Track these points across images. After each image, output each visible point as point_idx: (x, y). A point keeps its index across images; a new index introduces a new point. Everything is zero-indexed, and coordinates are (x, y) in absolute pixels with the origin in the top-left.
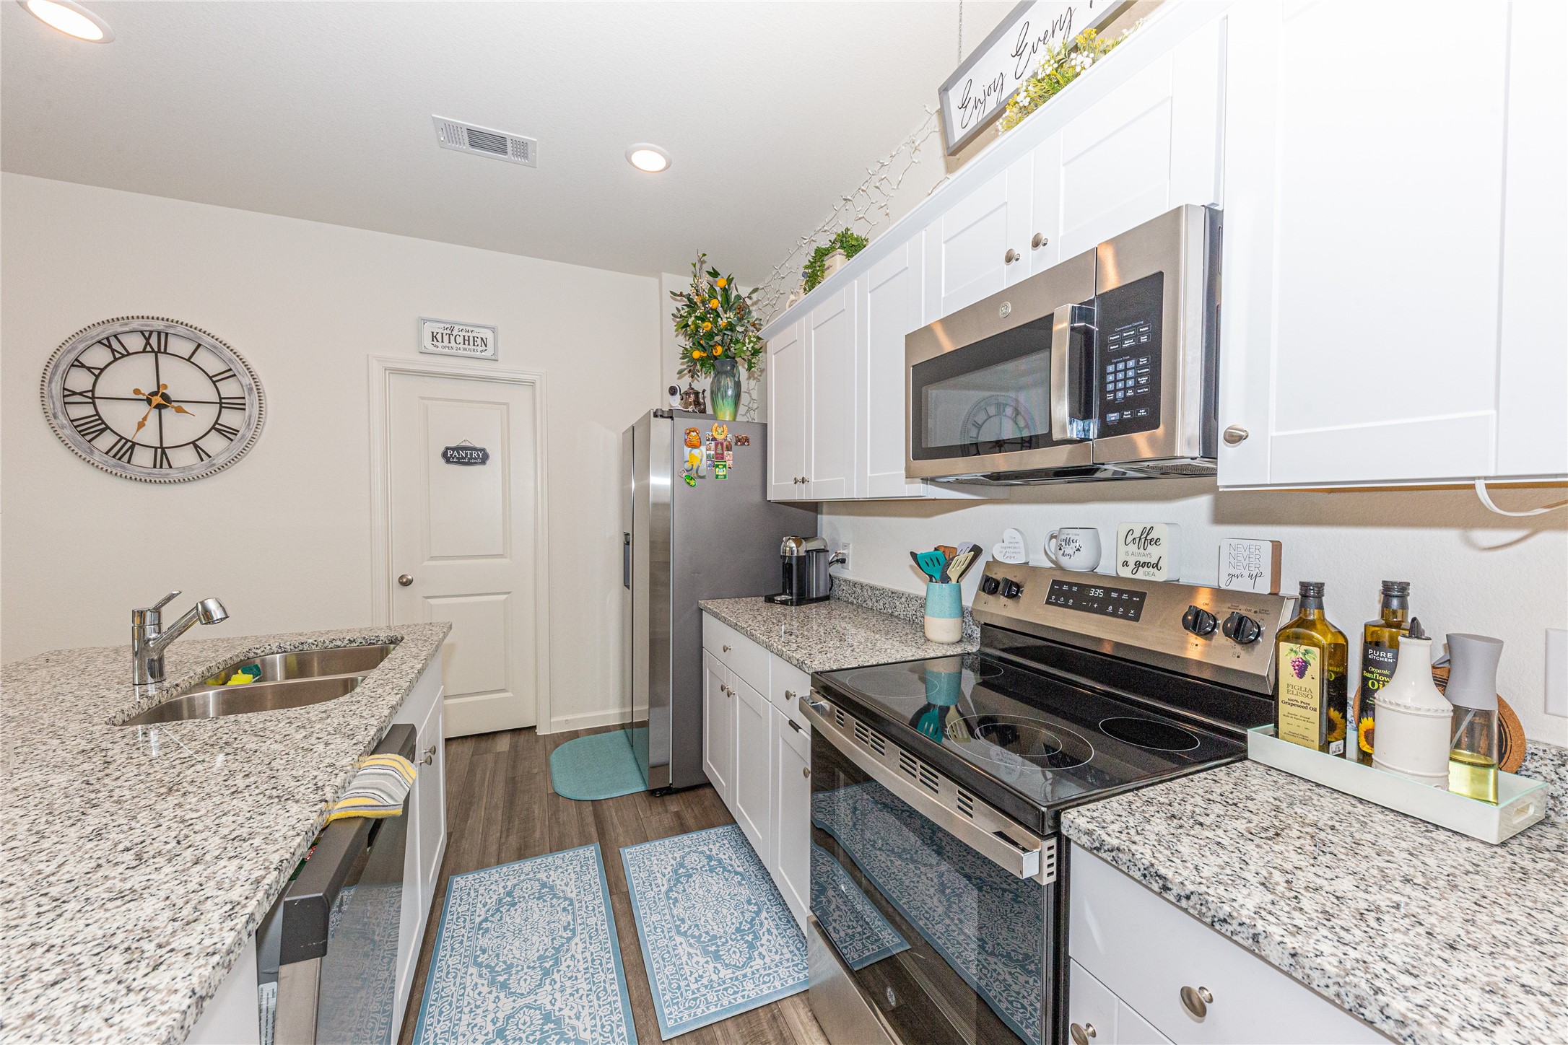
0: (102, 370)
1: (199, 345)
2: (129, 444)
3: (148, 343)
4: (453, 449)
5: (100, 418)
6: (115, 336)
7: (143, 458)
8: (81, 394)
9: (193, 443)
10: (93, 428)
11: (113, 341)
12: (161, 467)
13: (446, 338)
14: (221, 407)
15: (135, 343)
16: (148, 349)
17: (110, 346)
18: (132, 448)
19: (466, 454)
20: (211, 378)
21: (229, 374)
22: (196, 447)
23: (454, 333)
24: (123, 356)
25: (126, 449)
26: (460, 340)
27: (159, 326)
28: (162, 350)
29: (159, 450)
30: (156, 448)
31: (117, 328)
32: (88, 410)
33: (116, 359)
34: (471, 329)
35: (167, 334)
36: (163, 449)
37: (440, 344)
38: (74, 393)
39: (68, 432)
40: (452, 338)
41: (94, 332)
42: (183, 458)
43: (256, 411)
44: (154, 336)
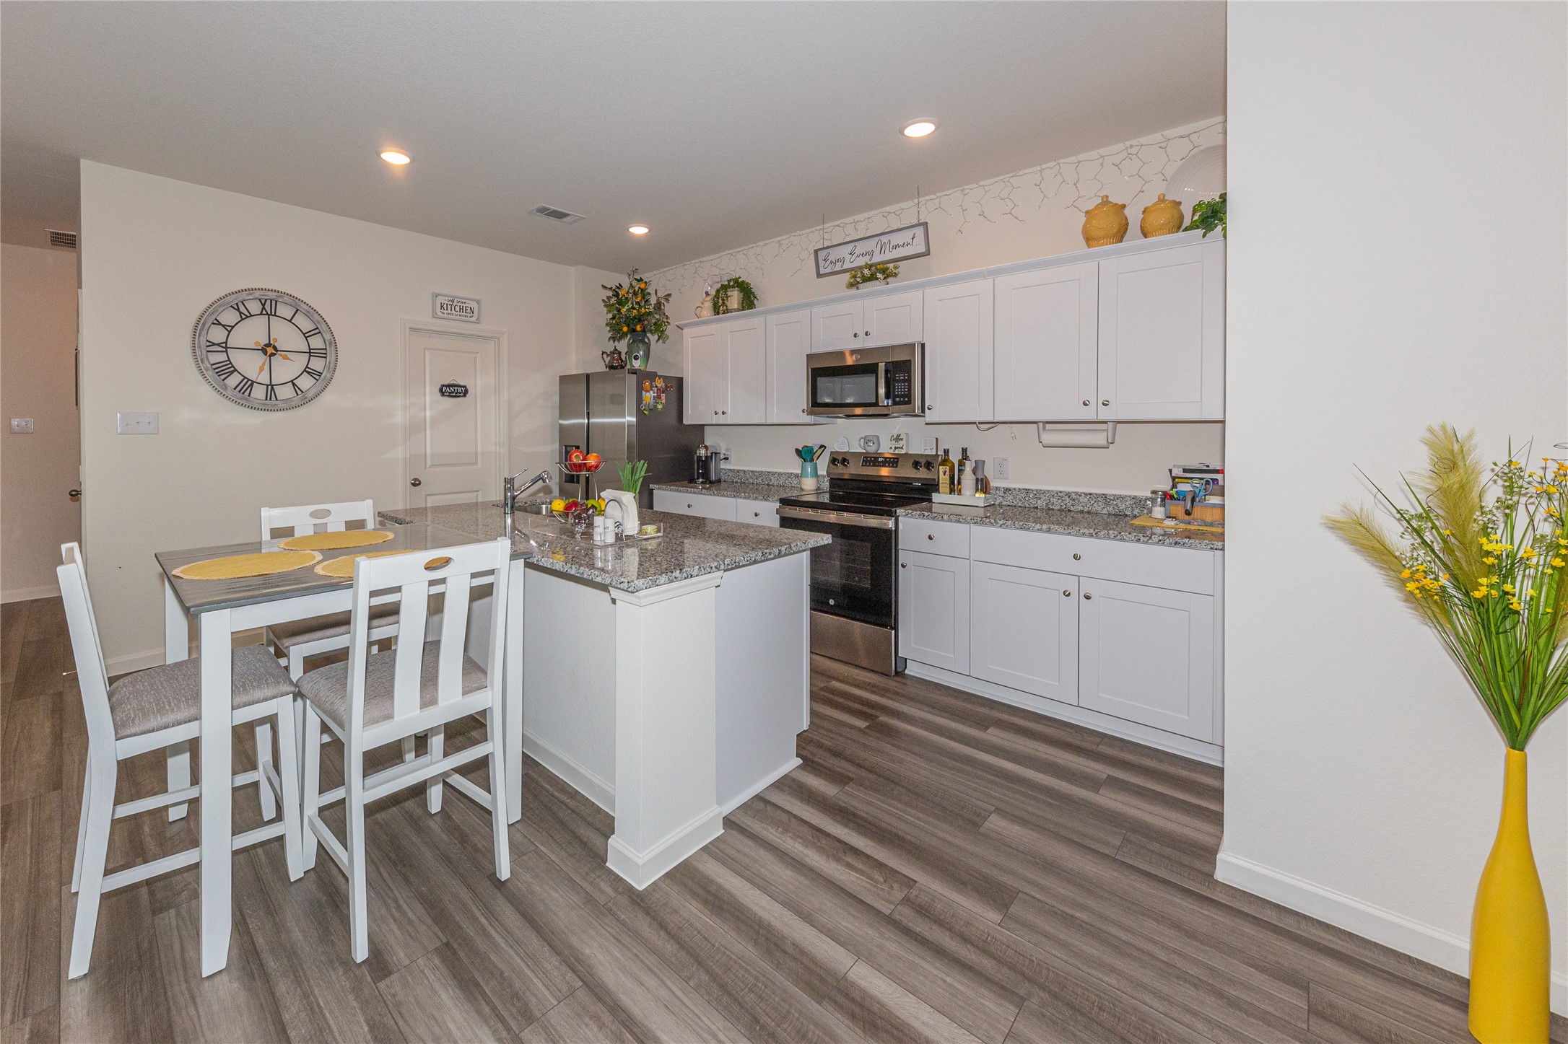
0: (233, 327)
1: (297, 310)
2: (250, 382)
3: (264, 308)
4: (446, 386)
5: (231, 363)
6: (242, 302)
7: (259, 392)
8: (219, 345)
9: (292, 381)
10: (227, 369)
11: (241, 305)
12: (270, 400)
13: (449, 307)
14: (310, 356)
15: (254, 307)
16: (264, 312)
17: (238, 310)
18: (251, 385)
19: (455, 390)
20: (304, 334)
21: (317, 331)
22: (294, 384)
23: (455, 304)
24: (247, 317)
25: (247, 385)
26: (457, 309)
27: (272, 295)
28: (273, 313)
29: (270, 387)
30: (268, 386)
31: (244, 296)
32: (222, 357)
33: (242, 319)
34: (464, 301)
35: (276, 302)
36: (272, 386)
37: (445, 312)
38: (214, 344)
39: (210, 374)
40: (453, 307)
41: (229, 299)
42: (285, 392)
43: (333, 359)
44: (268, 302)
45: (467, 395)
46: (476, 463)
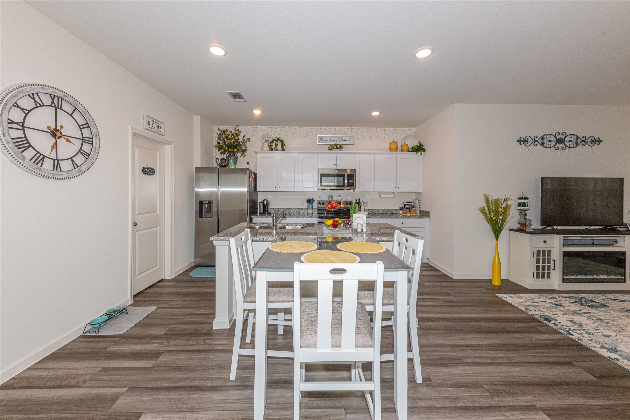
0: (29, 111)
1: (76, 109)
2: (42, 156)
3: (53, 102)
4: (145, 168)
5: (27, 140)
6: (37, 94)
7: (48, 165)
8: (17, 123)
9: (71, 158)
10: (24, 144)
11: (35, 96)
12: (57, 170)
13: (152, 124)
14: (83, 142)
15: (47, 100)
16: (53, 105)
17: (33, 99)
18: (43, 159)
19: (149, 171)
20: (79, 126)
21: (87, 125)
22: (72, 161)
23: (154, 123)
24: (41, 106)
25: (39, 158)
26: (155, 126)
27: (60, 94)
28: (60, 107)
29: (56, 161)
30: (54, 160)
31: (39, 89)
32: (20, 134)
33: (37, 107)
34: (158, 122)
35: (62, 99)
36: (58, 161)
37: (150, 126)
38: (13, 122)
39: (11, 146)
41: (28, 88)
42: (66, 166)
43: (97, 146)
44: (56, 98)
45: (155, 174)
46: (156, 212)
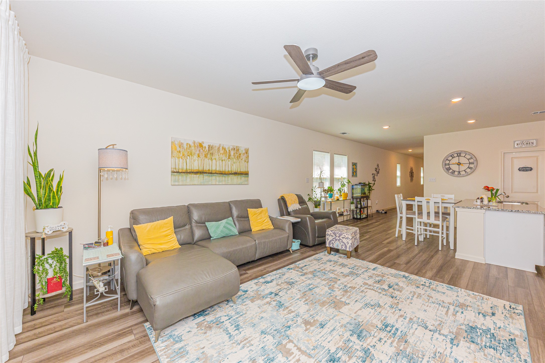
0: (451, 160)
1: (466, 154)
3: (458, 155)
4: (521, 168)
5: (450, 167)
7: (456, 173)
10: (449, 169)
12: (459, 175)
14: (470, 164)
15: (456, 155)
17: (452, 156)
18: (454, 172)
19: (525, 169)
20: (468, 159)
21: (471, 158)
22: (465, 171)
27: (460, 152)
28: (460, 156)
31: (453, 153)
32: (448, 166)
33: (453, 158)
36: (459, 172)
38: (447, 164)
39: (445, 170)
40: (523, 144)
41: (450, 155)
42: (463, 173)
43: (476, 164)
44: (459, 154)
45: (532, 171)
46: (537, 192)
